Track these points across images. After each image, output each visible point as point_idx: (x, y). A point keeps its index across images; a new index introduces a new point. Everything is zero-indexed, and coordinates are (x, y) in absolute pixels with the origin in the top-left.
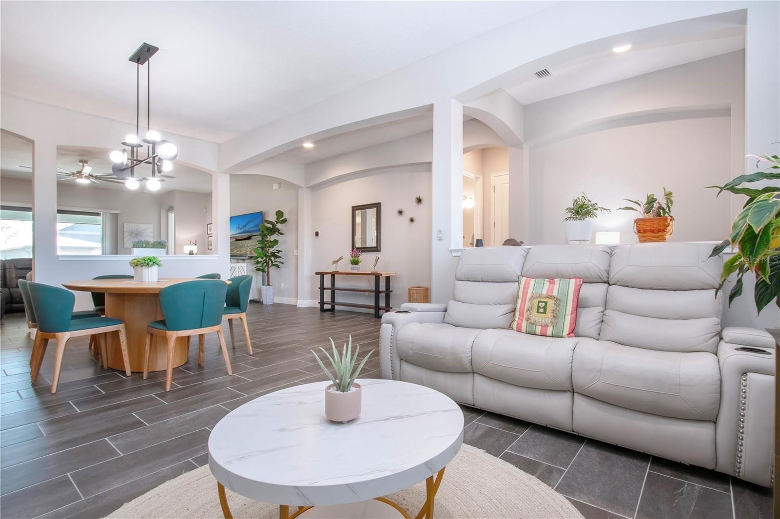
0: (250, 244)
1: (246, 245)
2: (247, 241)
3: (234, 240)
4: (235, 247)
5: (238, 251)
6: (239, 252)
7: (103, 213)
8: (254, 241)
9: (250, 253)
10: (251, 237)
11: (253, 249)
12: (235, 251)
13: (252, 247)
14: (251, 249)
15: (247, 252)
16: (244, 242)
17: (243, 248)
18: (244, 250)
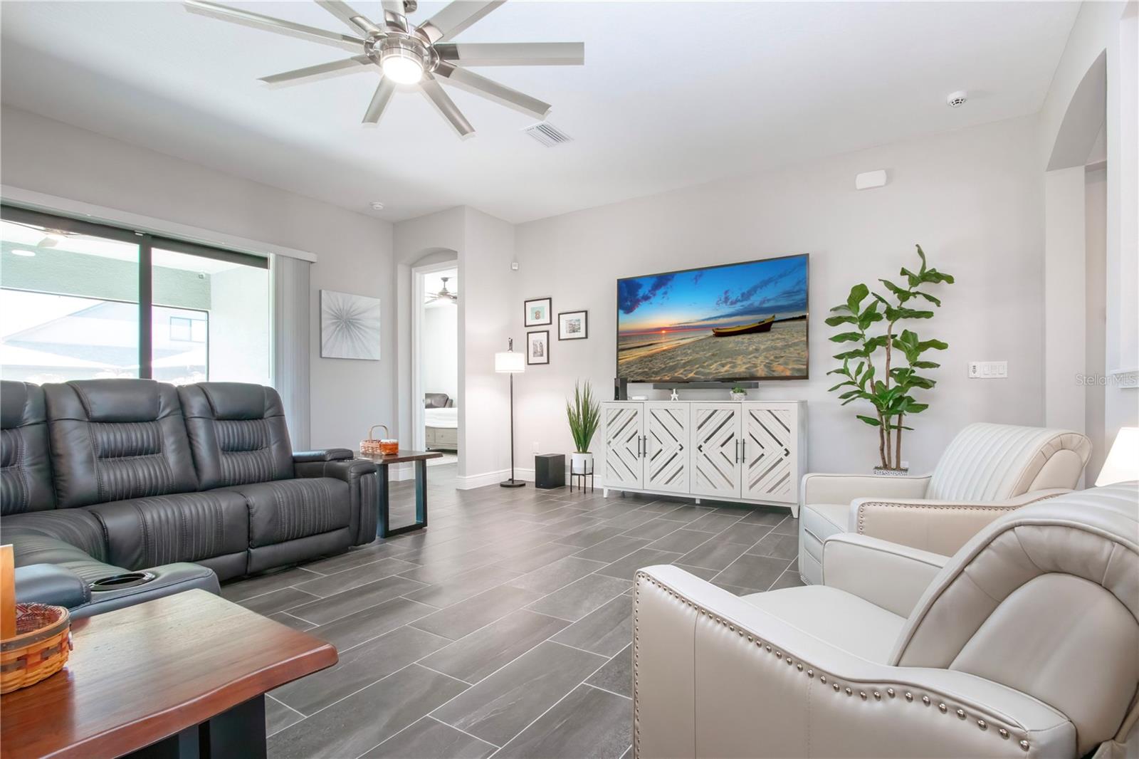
0: (768, 344)
1: (751, 348)
2: (756, 337)
3: (712, 333)
4: (713, 355)
5: (723, 366)
6: (726, 368)
7: (278, 256)
8: (780, 336)
9: (766, 370)
10: (770, 324)
11: (776, 357)
12: (714, 366)
13: (771, 353)
14: (772, 358)
15: (755, 366)
16: (747, 337)
17: (741, 357)
18: (745, 363)
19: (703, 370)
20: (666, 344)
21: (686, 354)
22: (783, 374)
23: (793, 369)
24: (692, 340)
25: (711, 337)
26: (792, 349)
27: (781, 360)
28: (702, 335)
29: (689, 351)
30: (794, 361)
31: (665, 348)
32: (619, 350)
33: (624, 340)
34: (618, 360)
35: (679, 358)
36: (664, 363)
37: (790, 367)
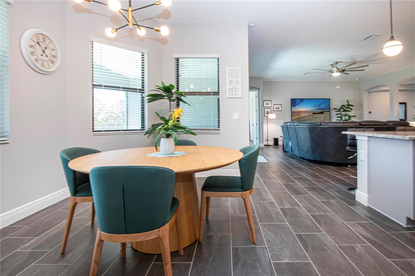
0: (323, 116)
1: (320, 117)
2: (321, 115)
3: (312, 113)
4: (313, 118)
5: (315, 120)
8: (325, 115)
10: (323, 112)
11: (324, 119)
12: (313, 121)
16: (319, 115)
17: (318, 119)
18: (319, 120)
20: (303, 115)
21: (307, 118)
24: (308, 114)
26: (327, 117)
28: (310, 113)
30: (328, 120)
32: (292, 116)
33: (293, 113)
34: (292, 118)
36: (302, 119)
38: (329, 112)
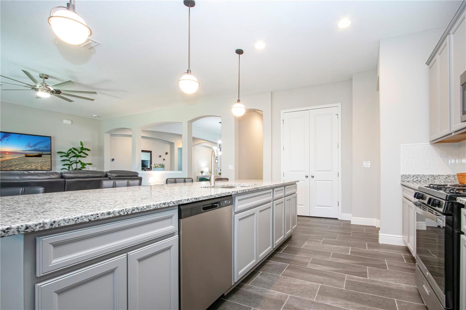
0: (41, 161)
1: (36, 161)
2: (38, 158)
3: (24, 156)
4: (25, 163)
5: (28, 166)
6: (29, 167)
8: (44, 159)
9: (40, 168)
10: (42, 155)
11: (43, 165)
12: (25, 166)
13: (42, 163)
14: (42, 165)
15: (38, 167)
16: (35, 158)
17: (33, 164)
18: (35, 166)
19: (21, 167)
20: (8, 157)
21: (16, 162)
22: (45, 170)
23: (48, 168)
24: (17, 157)
25: (24, 157)
26: (47, 163)
27: (45, 166)
28: (21, 156)
29: (17, 161)
30: (48, 166)
31: (8, 159)
35: (13, 163)
36: (7, 164)
37: (47, 167)
38: (50, 155)
